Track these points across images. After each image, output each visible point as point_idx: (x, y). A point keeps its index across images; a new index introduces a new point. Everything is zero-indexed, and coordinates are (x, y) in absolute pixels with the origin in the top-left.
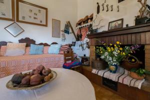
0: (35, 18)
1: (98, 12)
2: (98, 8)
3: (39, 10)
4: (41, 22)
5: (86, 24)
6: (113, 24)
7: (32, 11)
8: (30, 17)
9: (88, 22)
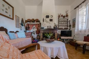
0: (6, 12)
1: (43, 21)
2: (43, 20)
3: (9, 7)
4: (10, 16)
5: (33, 23)
6: (49, 27)
7: (4, 5)
8: (3, 10)
9: (34, 22)
